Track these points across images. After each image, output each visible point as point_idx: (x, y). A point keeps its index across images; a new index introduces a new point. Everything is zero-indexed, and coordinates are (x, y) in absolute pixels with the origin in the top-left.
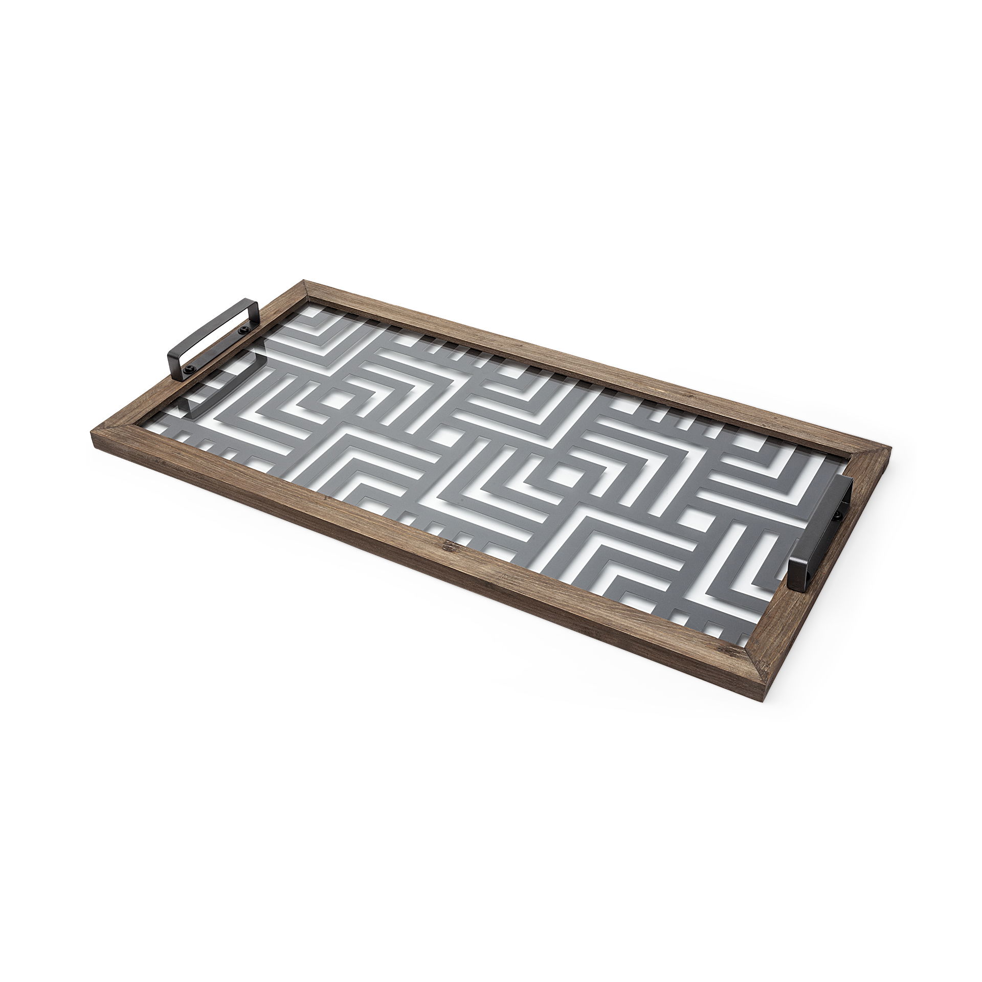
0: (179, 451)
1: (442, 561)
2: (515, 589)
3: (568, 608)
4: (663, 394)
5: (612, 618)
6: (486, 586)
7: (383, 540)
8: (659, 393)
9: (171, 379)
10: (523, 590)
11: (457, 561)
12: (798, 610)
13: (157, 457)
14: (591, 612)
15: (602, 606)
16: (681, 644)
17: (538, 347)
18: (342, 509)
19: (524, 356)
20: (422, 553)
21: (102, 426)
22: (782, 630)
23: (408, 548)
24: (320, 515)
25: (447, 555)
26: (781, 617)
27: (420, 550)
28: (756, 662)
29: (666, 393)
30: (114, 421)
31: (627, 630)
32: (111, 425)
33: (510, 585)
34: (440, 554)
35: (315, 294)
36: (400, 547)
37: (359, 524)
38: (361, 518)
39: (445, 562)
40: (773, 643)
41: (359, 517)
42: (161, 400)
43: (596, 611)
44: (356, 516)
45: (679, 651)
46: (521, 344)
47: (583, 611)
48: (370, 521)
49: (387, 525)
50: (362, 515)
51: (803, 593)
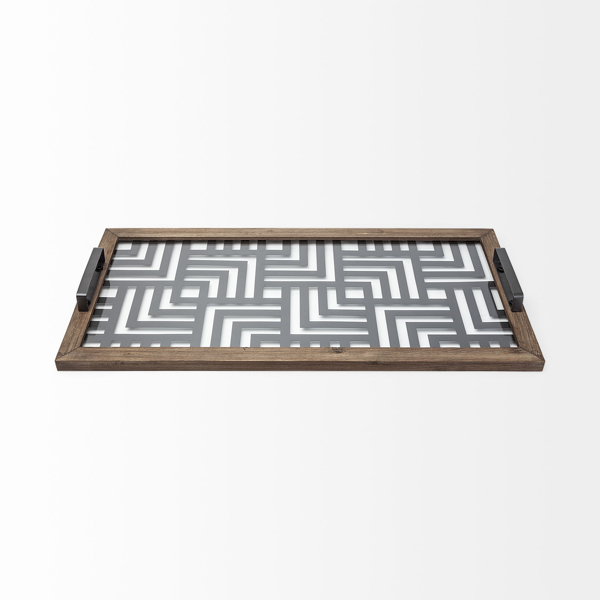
0: (128, 353)
1: (341, 359)
2: (391, 360)
3: (426, 360)
4: (368, 235)
5: (450, 356)
6: (373, 364)
7: (299, 360)
8: (365, 235)
9: (79, 313)
10: (395, 359)
11: (348, 357)
12: (526, 320)
13: (116, 361)
14: (438, 357)
15: (440, 352)
16: (492, 357)
17: (281, 229)
18: (259, 351)
19: (279, 236)
20: (326, 359)
21: (59, 354)
22: (528, 332)
23: (316, 359)
24: (251, 359)
25: (340, 355)
26: (522, 327)
27: (324, 358)
28: (531, 352)
29: (369, 234)
30: (66, 349)
31: (462, 359)
32: (66, 352)
33: (387, 359)
34: (336, 356)
35: (121, 235)
36: (311, 360)
37: (277, 356)
38: (274, 352)
39: (343, 359)
40: (530, 341)
41: (273, 352)
42: (84, 326)
43: (440, 356)
44: (272, 352)
45: (495, 360)
46: (271, 230)
47: (433, 358)
48: (282, 352)
49: (293, 351)
50: (273, 350)
51: (520, 312)
